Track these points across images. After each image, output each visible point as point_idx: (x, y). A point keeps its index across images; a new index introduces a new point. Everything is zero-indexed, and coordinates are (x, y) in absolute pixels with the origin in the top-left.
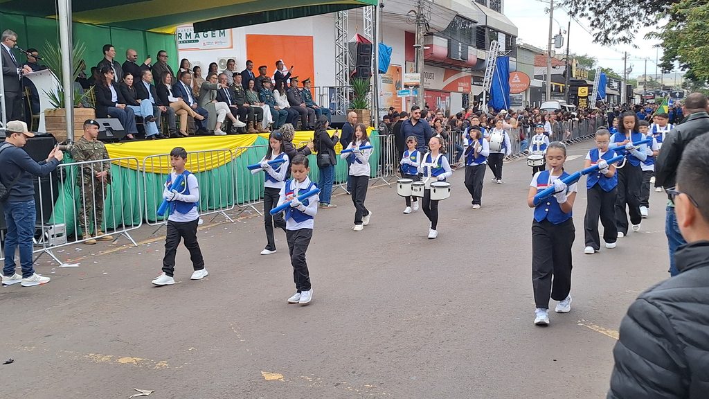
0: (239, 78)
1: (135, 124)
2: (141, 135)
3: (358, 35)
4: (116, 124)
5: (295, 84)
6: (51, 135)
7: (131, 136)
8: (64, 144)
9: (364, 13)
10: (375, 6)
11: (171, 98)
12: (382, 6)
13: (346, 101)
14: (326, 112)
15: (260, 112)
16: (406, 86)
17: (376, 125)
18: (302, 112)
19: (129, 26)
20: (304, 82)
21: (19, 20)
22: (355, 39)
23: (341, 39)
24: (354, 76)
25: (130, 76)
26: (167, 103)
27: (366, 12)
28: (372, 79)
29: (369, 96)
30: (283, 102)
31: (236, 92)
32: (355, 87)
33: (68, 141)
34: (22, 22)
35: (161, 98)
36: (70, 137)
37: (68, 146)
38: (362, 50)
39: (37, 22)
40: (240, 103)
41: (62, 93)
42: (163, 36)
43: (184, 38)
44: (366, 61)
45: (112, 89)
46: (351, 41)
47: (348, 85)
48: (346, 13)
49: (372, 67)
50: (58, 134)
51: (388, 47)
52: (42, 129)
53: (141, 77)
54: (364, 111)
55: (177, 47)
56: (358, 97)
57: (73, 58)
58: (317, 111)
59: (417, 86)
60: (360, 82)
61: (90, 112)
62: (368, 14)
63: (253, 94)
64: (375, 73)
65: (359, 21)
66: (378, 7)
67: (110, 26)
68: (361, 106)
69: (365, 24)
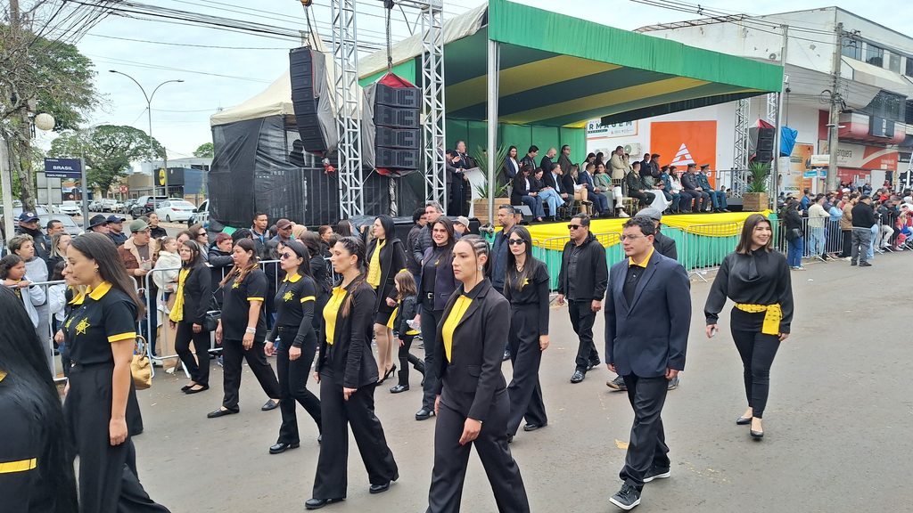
0: (639, 167)
1: (542, 209)
2: (548, 219)
3: (761, 121)
4: (526, 210)
5: (692, 169)
6: (477, 220)
7: (540, 219)
8: (487, 227)
9: (769, 99)
10: (779, 93)
11: (576, 187)
12: (788, 90)
13: (744, 184)
14: (720, 195)
15: (652, 197)
16: (814, 167)
17: (775, 207)
18: (695, 196)
19: (547, 123)
20: (703, 168)
21: (463, 124)
22: (756, 124)
23: (741, 125)
24: (753, 160)
25: (542, 173)
26: (571, 191)
27: (770, 98)
28: (773, 162)
29: (768, 181)
30: (677, 187)
31: (634, 178)
32: (753, 172)
33: (489, 224)
34: (466, 126)
35: (566, 185)
36: (491, 222)
37: (488, 229)
38: (764, 136)
39: (475, 125)
40: (636, 188)
41: (487, 186)
42: (575, 131)
43: (595, 128)
44: (769, 145)
45: (527, 181)
46: (753, 126)
47: (747, 168)
48: (748, 101)
49: (774, 152)
50: (482, 219)
51: (793, 129)
52: (471, 215)
53: (552, 170)
54: (761, 194)
55: (585, 137)
56: (756, 180)
57: (496, 160)
58: (711, 194)
59: (826, 167)
60: (759, 166)
61: (508, 201)
62: (773, 100)
63: (649, 180)
64: (776, 157)
65: (762, 107)
66: (782, 94)
67: (531, 125)
68: (760, 189)
69: (769, 111)
